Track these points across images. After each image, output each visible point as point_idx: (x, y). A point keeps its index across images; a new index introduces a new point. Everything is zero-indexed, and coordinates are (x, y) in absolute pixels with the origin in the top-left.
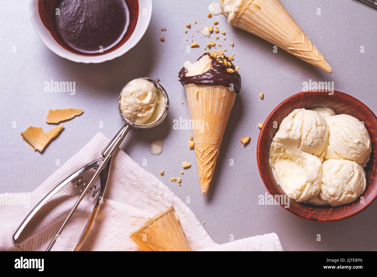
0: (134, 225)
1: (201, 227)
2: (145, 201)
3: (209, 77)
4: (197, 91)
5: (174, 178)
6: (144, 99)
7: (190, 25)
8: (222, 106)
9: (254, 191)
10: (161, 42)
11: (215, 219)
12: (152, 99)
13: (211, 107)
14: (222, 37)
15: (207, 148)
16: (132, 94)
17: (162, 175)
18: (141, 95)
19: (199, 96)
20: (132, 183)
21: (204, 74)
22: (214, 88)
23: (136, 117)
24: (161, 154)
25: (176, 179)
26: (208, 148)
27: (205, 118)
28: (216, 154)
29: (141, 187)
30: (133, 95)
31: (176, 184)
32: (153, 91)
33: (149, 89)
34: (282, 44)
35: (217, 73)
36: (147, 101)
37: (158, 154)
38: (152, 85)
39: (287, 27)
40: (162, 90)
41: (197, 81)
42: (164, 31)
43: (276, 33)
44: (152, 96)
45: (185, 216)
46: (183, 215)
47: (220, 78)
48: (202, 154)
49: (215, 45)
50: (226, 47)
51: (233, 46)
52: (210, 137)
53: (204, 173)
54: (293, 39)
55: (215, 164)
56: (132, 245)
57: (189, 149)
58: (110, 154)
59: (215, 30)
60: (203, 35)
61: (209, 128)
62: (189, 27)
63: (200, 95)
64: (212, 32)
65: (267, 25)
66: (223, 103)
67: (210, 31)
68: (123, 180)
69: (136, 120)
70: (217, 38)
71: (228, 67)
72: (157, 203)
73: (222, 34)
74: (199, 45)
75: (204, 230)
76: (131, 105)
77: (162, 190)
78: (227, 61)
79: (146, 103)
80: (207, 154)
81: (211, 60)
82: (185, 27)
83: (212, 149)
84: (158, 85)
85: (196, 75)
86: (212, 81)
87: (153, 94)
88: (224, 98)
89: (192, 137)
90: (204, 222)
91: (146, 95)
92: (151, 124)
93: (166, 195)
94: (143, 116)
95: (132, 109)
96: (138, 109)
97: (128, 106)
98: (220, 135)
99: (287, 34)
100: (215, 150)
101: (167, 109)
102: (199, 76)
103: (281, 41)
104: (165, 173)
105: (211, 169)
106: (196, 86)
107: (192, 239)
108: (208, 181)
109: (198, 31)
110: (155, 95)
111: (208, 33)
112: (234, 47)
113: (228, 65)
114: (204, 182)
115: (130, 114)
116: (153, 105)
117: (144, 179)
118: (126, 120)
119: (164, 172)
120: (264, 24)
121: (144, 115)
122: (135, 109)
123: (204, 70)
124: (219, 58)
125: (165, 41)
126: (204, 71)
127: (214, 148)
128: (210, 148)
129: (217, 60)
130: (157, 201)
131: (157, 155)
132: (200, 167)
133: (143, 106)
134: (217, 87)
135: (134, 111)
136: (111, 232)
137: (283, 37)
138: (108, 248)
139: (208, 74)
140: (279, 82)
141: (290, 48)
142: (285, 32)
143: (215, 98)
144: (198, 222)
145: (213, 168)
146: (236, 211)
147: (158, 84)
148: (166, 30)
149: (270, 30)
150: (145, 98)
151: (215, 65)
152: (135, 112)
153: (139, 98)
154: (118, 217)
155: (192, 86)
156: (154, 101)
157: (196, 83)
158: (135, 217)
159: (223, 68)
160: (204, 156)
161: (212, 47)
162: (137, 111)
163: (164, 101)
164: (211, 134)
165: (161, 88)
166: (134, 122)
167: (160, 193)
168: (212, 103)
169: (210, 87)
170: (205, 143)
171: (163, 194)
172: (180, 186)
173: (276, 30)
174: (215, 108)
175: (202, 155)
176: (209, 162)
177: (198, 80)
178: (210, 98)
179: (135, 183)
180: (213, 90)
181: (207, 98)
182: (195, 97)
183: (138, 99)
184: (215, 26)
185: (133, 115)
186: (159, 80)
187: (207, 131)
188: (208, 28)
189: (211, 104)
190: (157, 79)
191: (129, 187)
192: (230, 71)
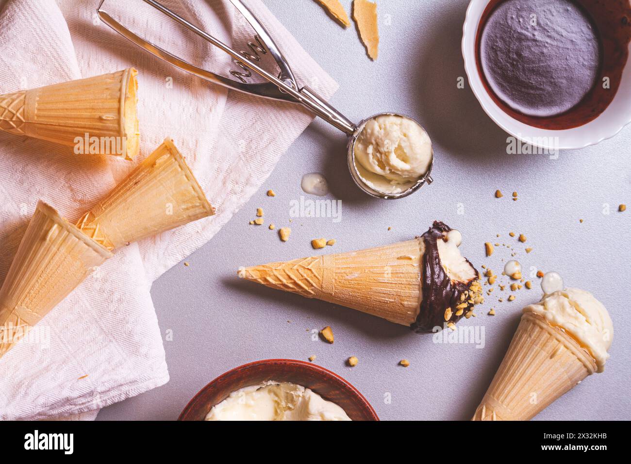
0: (183, 145)
1: (180, 258)
2: (224, 163)
3: (436, 277)
4: (413, 257)
5: (263, 214)
6: (398, 157)
7: (525, 241)
8: (387, 301)
9: (242, 348)
10: (495, 192)
11: (193, 283)
12: (398, 170)
13: (386, 281)
14: (504, 295)
15: (317, 275)
16: (405, 135)
17: (268, 194)
18: (403, 151)
19: (404, 260)
20: (254, 141)
21: (441, 269)
22: (419, 285)
23: (366, 143)
24: (303, 191)
25: (260, 216)
26: (317, 277)
27: (366, 272)
28: (307, 291)
29: (247, 156)
30: (405, 138)
31: (253, 217)
32: (412, 171)
33: (415, 165)
34: (492, 396)
35: (443, 291)
36: (395, 161)
37: (303, 186)
38: (422, 170)
39: (520, 403)
40: (413, 188)
41: (429, 258)
42: (514, 198)
43: (510, 386)
44: (403, 171)
45: (199, 231)
46: (200, 228)
47: (436, 295)
48: (306, 267)
49: (490, 284)
50: (488, 302)
51: (489, 314)
52: (334, 281)
53: (274, 271)
54: (499, 415)
55: (290, 290)
56: (149, 140)
57: (313, 239)
58: (303, 100)
59: (516, 284)
60: (507, 263)
61: (350, 279)
62: (521, 240)
63: (405, 262)
64: (512, 278)
65: (523, 370)
66: (392, 302)
67: (513, 275)
68: (258, 126)
69: (362, 144)
70: (502, 288)
71: (455, 310)
72: (220, 184)
73: (510, 296)
74: (490, 255)
75: (175, 263)
76: (387, 134)
77: (242, 191)
78: (465, 309)
79: (391, 161)
80: (305, 276)
81: (466, 282)
82: (521, 233)
83: (314, 284)
84: (422, 181)
85: (440, 256)
86: (429, 282)
87: (406, 173)
88: (401, 304)
89: (333, 243)
90: (188, 265)
91: (405, 160)
92: (356, 168)
93: (234, 198)
94: (368, 156)
95: (380, 136)
96: (380, 146)
97: (385, 129)
98: (338, 297)
99: (508, 404)
100: (312, 290)
101: (382, 196)
102: (437, 260)
103: (496, 395)
104: (270, 198)
105: (280, 283)
106: (421, 255)
107: (159, 242)
108: (260, 278)
109: (513, 254)
110: (405, 175)
111: (510, 272)
112: (488, 316)
113: (458, 310)
114: (258, 271)
115: (372, 134)
116: (388, 172)
117: (261, 161)
118: (363, 127)
119: (273, 196)
120: (525, 364)
121: (371, 156)
122: (380, 141)
123: (450, 270)
124: (469, 294)
125: (496, 199)
126: (448, 271)
127: (315, 288)
128: (317, 280)
129: (466, 292)
130: (224, 183)
131: (301, 184)
132: (284, 265)
133: (385, 154)
134: (419, 290)
135: (378, 140)
136: (170, 107)
137: (502, 398)
138: (144, 100)
139: (442, 275)
140: (428, 394)
141: (484, 411)
142: (511, 400)
143: (401, 288)
144: (188, 253)
145: (282, 287)
146: (207, 319)
147: (424, 181)
148: (514, 200)
149: (515, 375)
150: (400, 159)
151: (457, 287)
152: (376, 141)
153: (399, 148)
154: (196, 118)
155: (420, 250)
156: (394, 173)
157: (427, 255)
158: (196, 146)
159: (452, 301)
160: (302, 271)
161: (486, 279)
162: (377, 144)
163: (395, 192)
164: (340, 282)
165: (417, 185)
166: (359, 140)
167: (238, 188)
168: (392, 283)
169: (419, 279)
170: (325, 272)
171: (235, 193)
172: (248, 222)
173: (514, 386)
174: (384, 289)
175: (304, 268)
176: (293, 279)
177: (431, 257)
178: (401, 279)
179: (254, 147)
180: (414, 283)
181: (401, 274)
182: (402, 255)
183: (396, 146)
184: (524, 283)
185: (370, 137)
186: (431, 182)
187: (345, 275)
188: (520, 271)
189: (390, 282)
190: (432, 179)
191: (247, 137)
192: (448, 313)
